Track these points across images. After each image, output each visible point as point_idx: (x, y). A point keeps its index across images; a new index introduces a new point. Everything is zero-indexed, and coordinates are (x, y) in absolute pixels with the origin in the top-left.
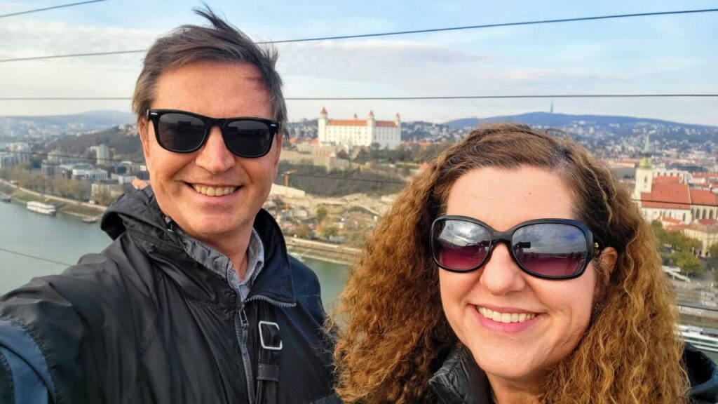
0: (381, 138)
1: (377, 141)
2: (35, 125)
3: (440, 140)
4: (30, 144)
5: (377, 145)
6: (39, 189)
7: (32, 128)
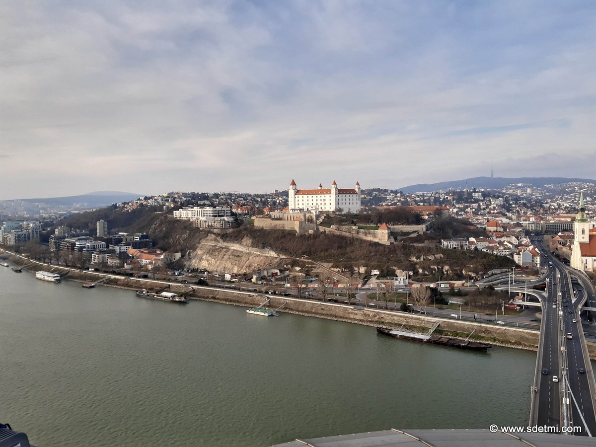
0: (344, 204)
1: (341, 206)
2: (45, 206)
3: (395, 204)
4: (40, 223)
5: (340, 210)
6: (46, 260)
7: (42, 209)
